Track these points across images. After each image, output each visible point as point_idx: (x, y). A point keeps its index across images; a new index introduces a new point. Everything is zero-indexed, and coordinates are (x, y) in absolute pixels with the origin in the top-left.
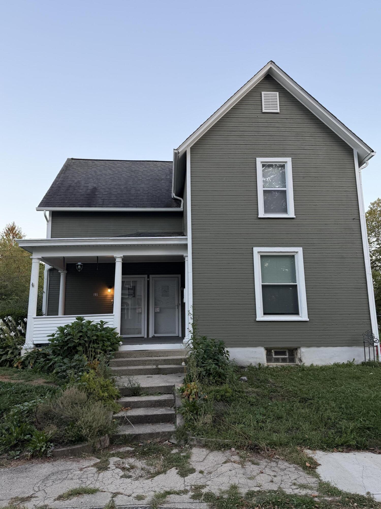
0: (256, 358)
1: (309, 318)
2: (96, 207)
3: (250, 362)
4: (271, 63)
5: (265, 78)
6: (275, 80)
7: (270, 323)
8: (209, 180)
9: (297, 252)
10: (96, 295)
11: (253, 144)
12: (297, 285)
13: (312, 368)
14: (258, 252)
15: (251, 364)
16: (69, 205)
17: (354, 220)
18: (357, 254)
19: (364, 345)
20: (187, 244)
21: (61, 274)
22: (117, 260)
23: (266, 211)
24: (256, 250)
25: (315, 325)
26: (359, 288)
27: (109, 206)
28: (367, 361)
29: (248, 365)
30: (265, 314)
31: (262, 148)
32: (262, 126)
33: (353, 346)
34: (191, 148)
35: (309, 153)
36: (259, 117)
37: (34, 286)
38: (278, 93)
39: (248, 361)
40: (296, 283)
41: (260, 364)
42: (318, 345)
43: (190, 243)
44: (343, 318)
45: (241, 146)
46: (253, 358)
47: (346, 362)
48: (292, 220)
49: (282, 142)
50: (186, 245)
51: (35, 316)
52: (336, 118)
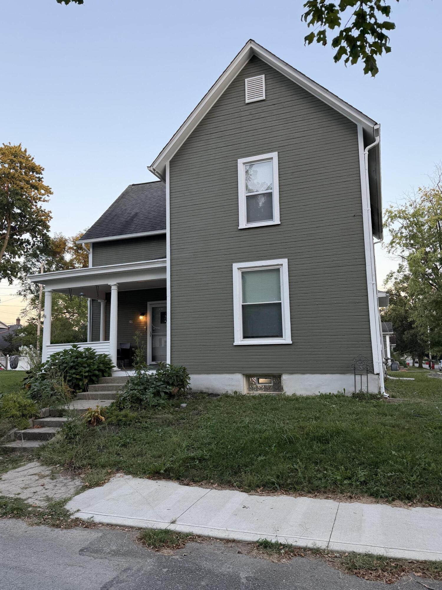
0: (233, 385)
1: (292, 340)
2: (126, 234)
3: (226, 390)
4: (251, 42)
5: (250, 60)
6: (261, 60)
7: (249, 348)
8: (189, 194)
9: (282, 265)
10: (131, 322)
11: (235, 143)
12: (281, 303)
13: (295, 399)
14: (238, 269)
15: (227, 392)
16: (104, 235)
17: (355, 217)
18: (357, 260)
19: (355, 372)
20: (166, 266)
21: (102, 303)
22: (113, 288)
23: (249, 221)
24: (236, 266)
25: (300, 348)
26: (358, 302)
27: (138, 231)
28: (357, 392)
29: (224, 393)
30: (245, 337)
31: (245, 147)
32: (245, 120)
33: (347, 373)
34: (170, 162)
35: (300, 142)
36: (242, 110)
37: (47, 317)
38: (263, 76)
39: (224, 389)
40: (280, 300)
41: (237, 392)
42: (303, 372)
43: (168, 265)
44: (335, 340)
45: (222, 148)
46: (229, 385)
47: (336, 393)
48: (277, 227)
49: (268, 134)
50: (165, 268)
51: (49, 344)
52: (327, 90)
